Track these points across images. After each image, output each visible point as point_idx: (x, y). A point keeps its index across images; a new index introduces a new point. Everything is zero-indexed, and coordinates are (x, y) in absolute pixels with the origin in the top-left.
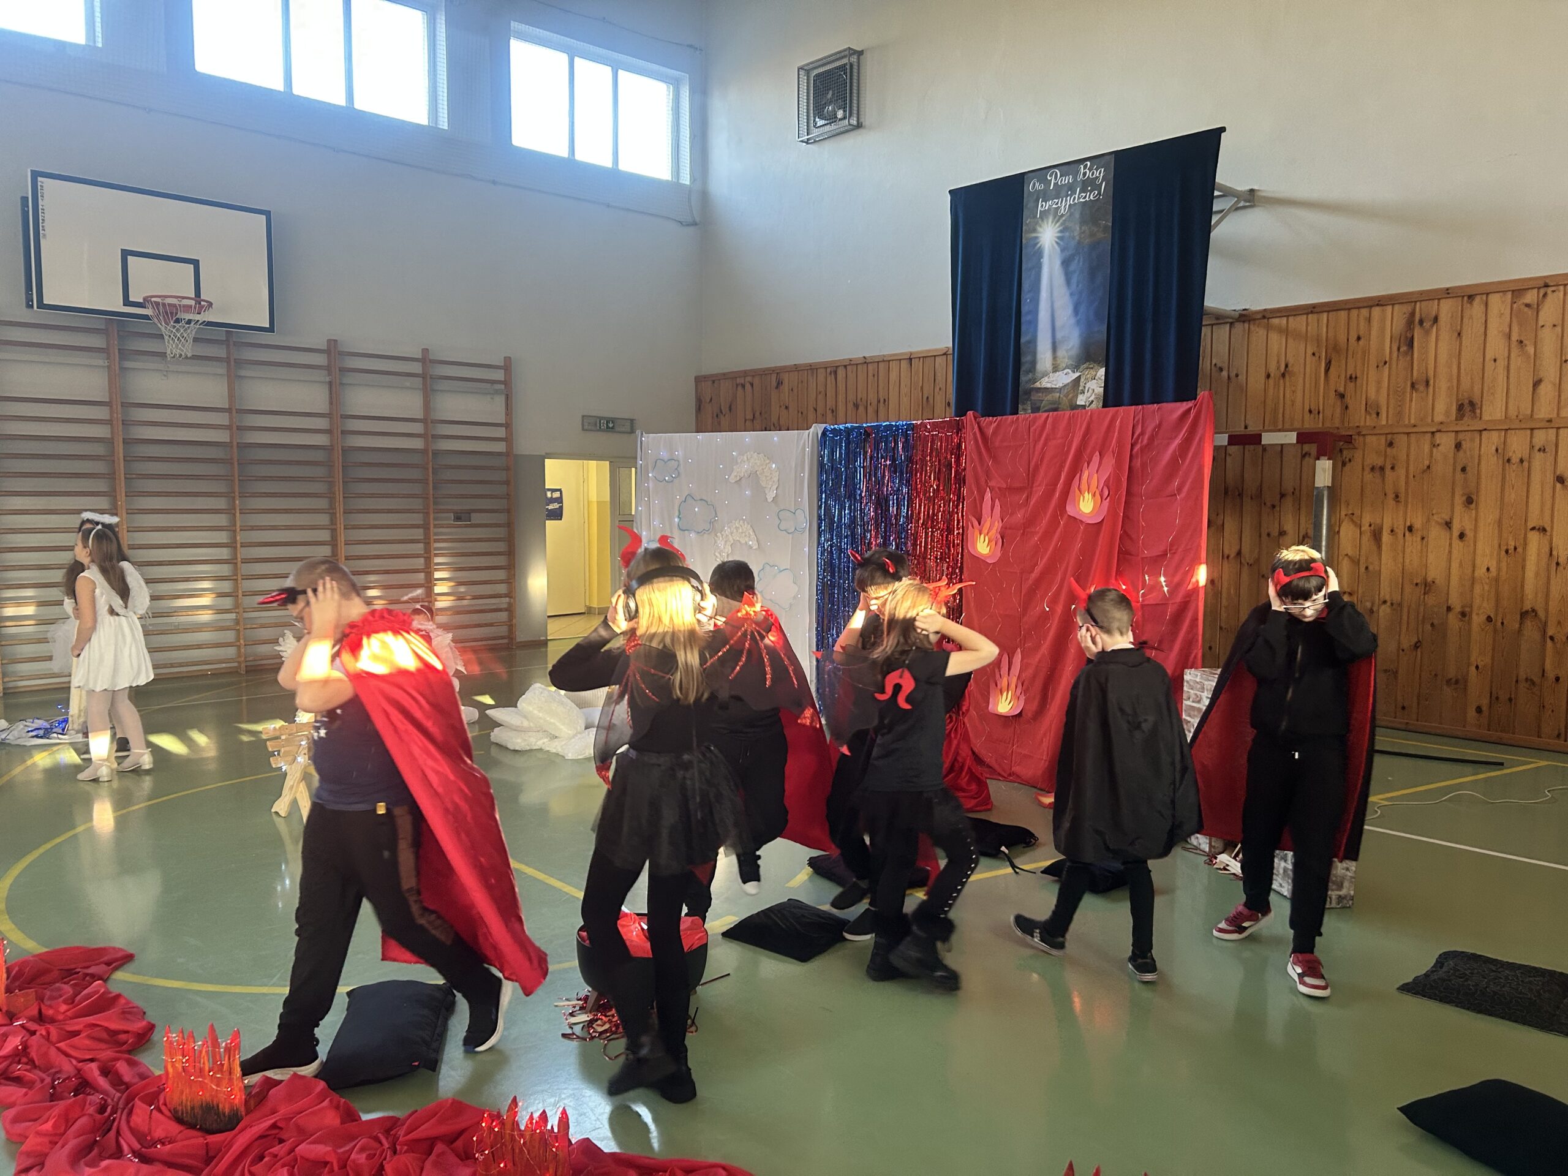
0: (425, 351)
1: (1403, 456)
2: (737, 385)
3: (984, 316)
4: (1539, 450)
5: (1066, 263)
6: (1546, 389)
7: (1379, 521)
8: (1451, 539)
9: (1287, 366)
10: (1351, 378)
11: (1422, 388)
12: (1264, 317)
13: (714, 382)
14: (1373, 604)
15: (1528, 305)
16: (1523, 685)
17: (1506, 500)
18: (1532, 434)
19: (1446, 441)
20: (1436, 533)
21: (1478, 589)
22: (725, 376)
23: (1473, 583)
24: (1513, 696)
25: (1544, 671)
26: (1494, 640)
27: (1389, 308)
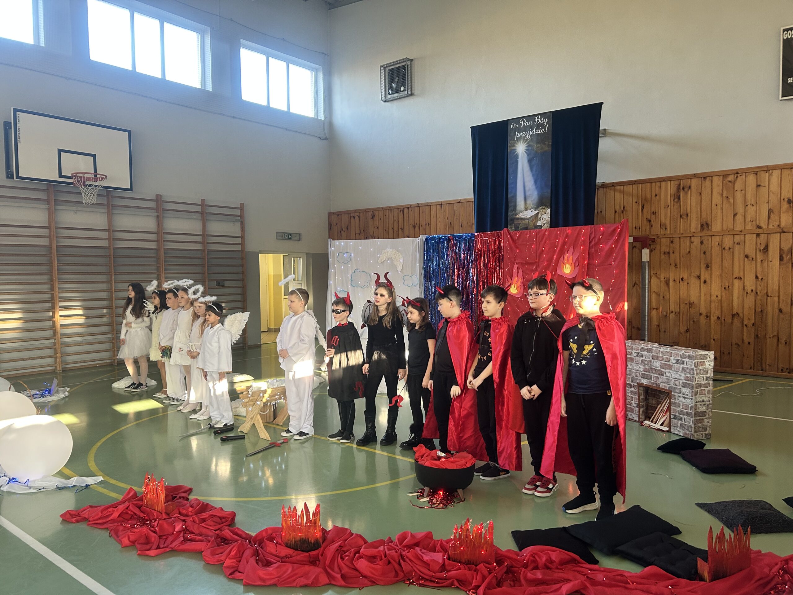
0: (203, 200)
1: (678, 247)
2: (351, 217)
3: (490, 185)
4: (737, 244)
5: (530, 161)
6: (739, 218)
7: (668, 276)
8: (700, 283)
9: (624, 207)
10: (653, 213)
11: (685, 217)
12: (613, 186)
13: (338, 215)
14: (667, 314)
15: (730, 182)
16: (734, 347)
17: (724, 265)
18: (733, 237)
19: (696, 240)
20: (694, 281)
21: (713, 305)
22: (344, 212)
23: (711, 303)
24: (730, 352)
25: (743, 340)
26: (721, 327)
27: (669, 182)
